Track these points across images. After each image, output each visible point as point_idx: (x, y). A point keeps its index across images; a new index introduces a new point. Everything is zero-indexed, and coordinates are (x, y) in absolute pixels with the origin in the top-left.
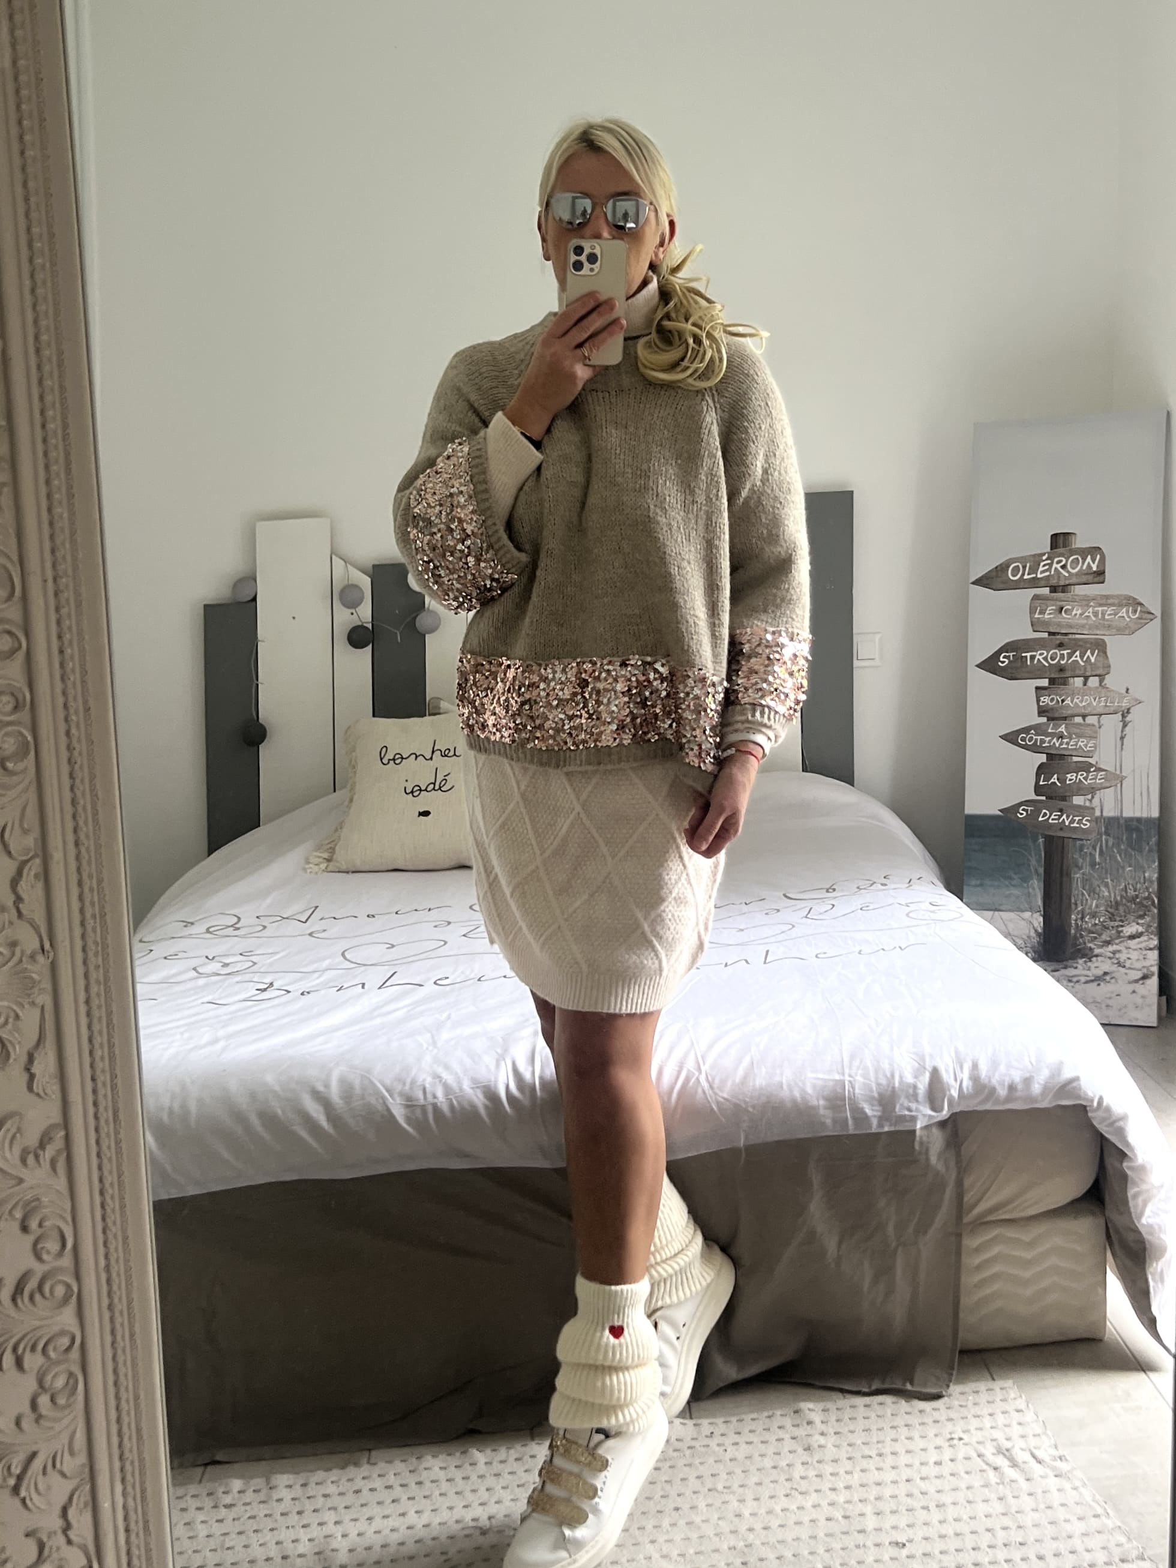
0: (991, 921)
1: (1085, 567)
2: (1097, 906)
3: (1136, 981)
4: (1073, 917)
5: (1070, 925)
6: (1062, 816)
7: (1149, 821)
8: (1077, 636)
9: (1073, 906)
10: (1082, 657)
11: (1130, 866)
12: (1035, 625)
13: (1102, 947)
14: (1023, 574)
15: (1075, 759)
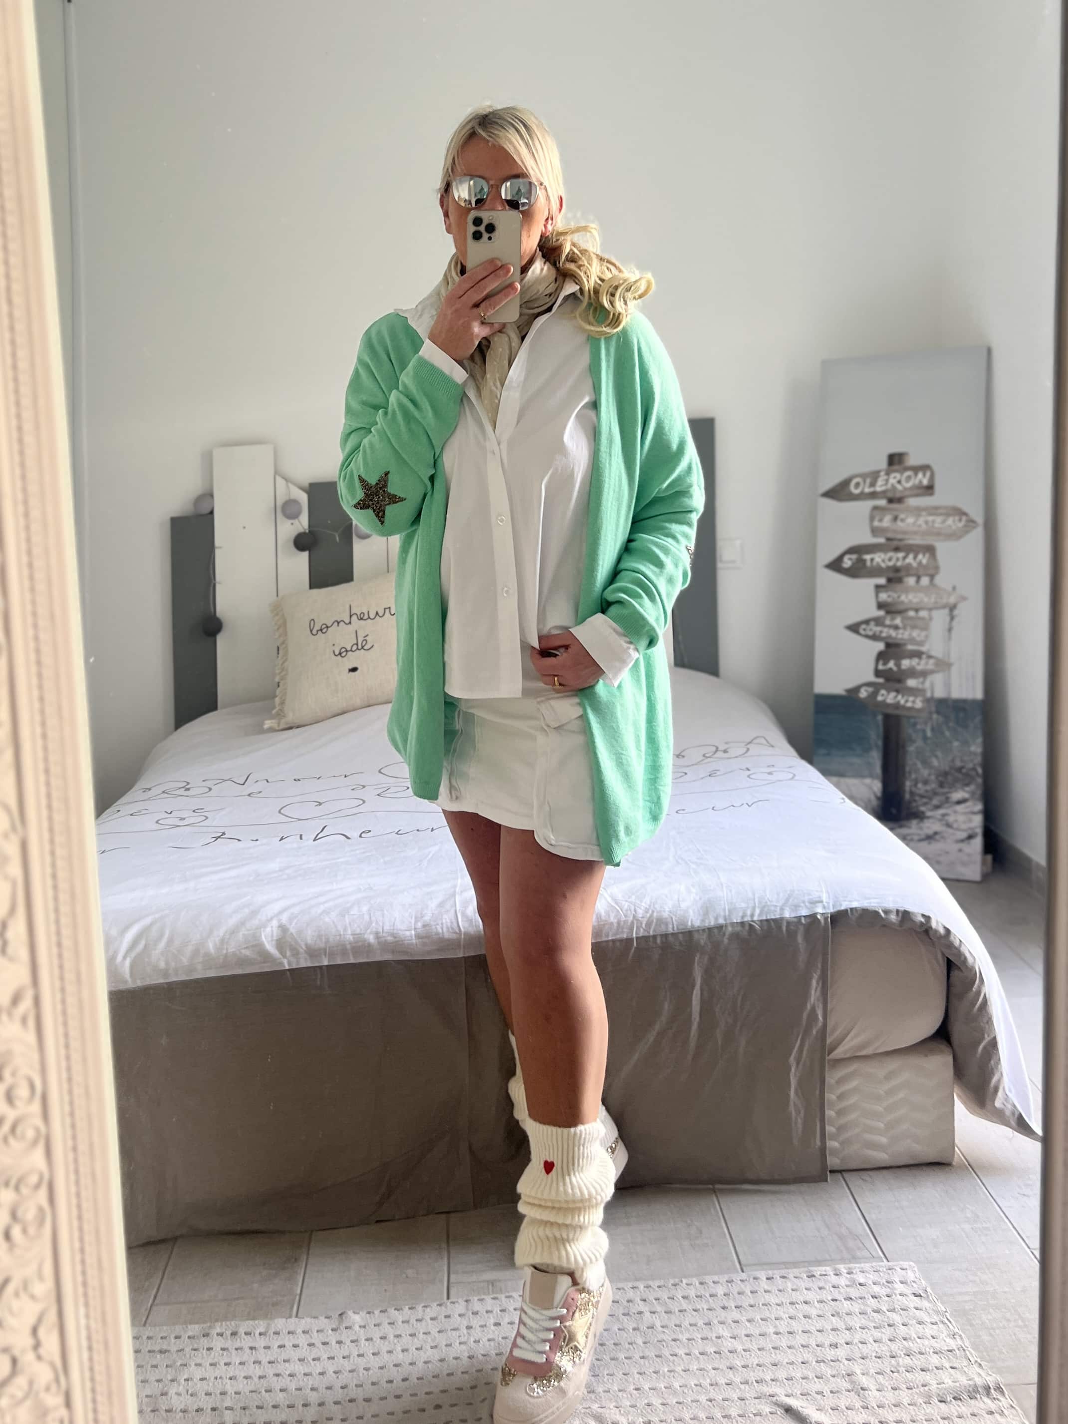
0: (837, 785)
1: (917, 482)
2: (930, 775)
3: (962, 841)
4: (908, 784)
5: (904, 791)
6: (896, 697)
7: (974, 702)
8: (911, 542)
9: (907, 775)
10: (915, 558)
11: (957, 740)
12: (875, 531)
13: (931, 810)
14: (863, 489)
15: (910, 647)
